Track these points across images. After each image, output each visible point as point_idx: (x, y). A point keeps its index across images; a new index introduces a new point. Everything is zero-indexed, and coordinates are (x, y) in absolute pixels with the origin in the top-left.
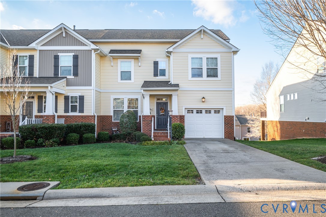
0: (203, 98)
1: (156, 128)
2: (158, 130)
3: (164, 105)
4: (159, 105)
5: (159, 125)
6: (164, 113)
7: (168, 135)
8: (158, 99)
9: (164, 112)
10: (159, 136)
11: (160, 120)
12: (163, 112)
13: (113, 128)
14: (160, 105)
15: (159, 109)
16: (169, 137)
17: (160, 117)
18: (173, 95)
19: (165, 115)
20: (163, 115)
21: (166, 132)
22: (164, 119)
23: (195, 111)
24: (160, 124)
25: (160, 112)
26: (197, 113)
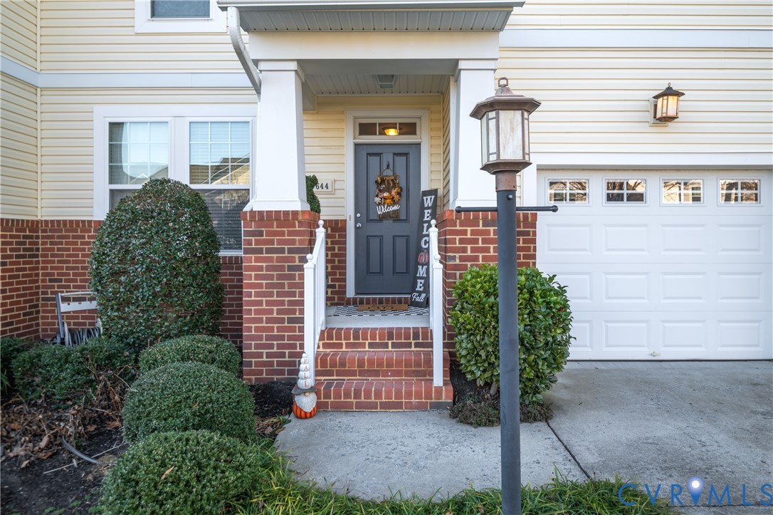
0: (669, 92)
1: (351, 292)
2: (361, 302)
3: (398, 159)
4: (371, 158)
5: (368, 272)
6: (396, 208)
7: (429, 362)
8: (365, 129)
9: (396, 197)
10: (361, 363)
11: (375, 244)
12: (394, 203)
13: (66, 300)
14: (374, 161)
15: (373, 187)
16: (438, 379)
17: (375, 229)
18: (462, 65)
19: (403, 216)
20: (395, 217)
21: (416, 331)
22: (401, 243)
23: (597, 188)
24: (375, 267)
25: (377, 200)
26: (610, 198)
